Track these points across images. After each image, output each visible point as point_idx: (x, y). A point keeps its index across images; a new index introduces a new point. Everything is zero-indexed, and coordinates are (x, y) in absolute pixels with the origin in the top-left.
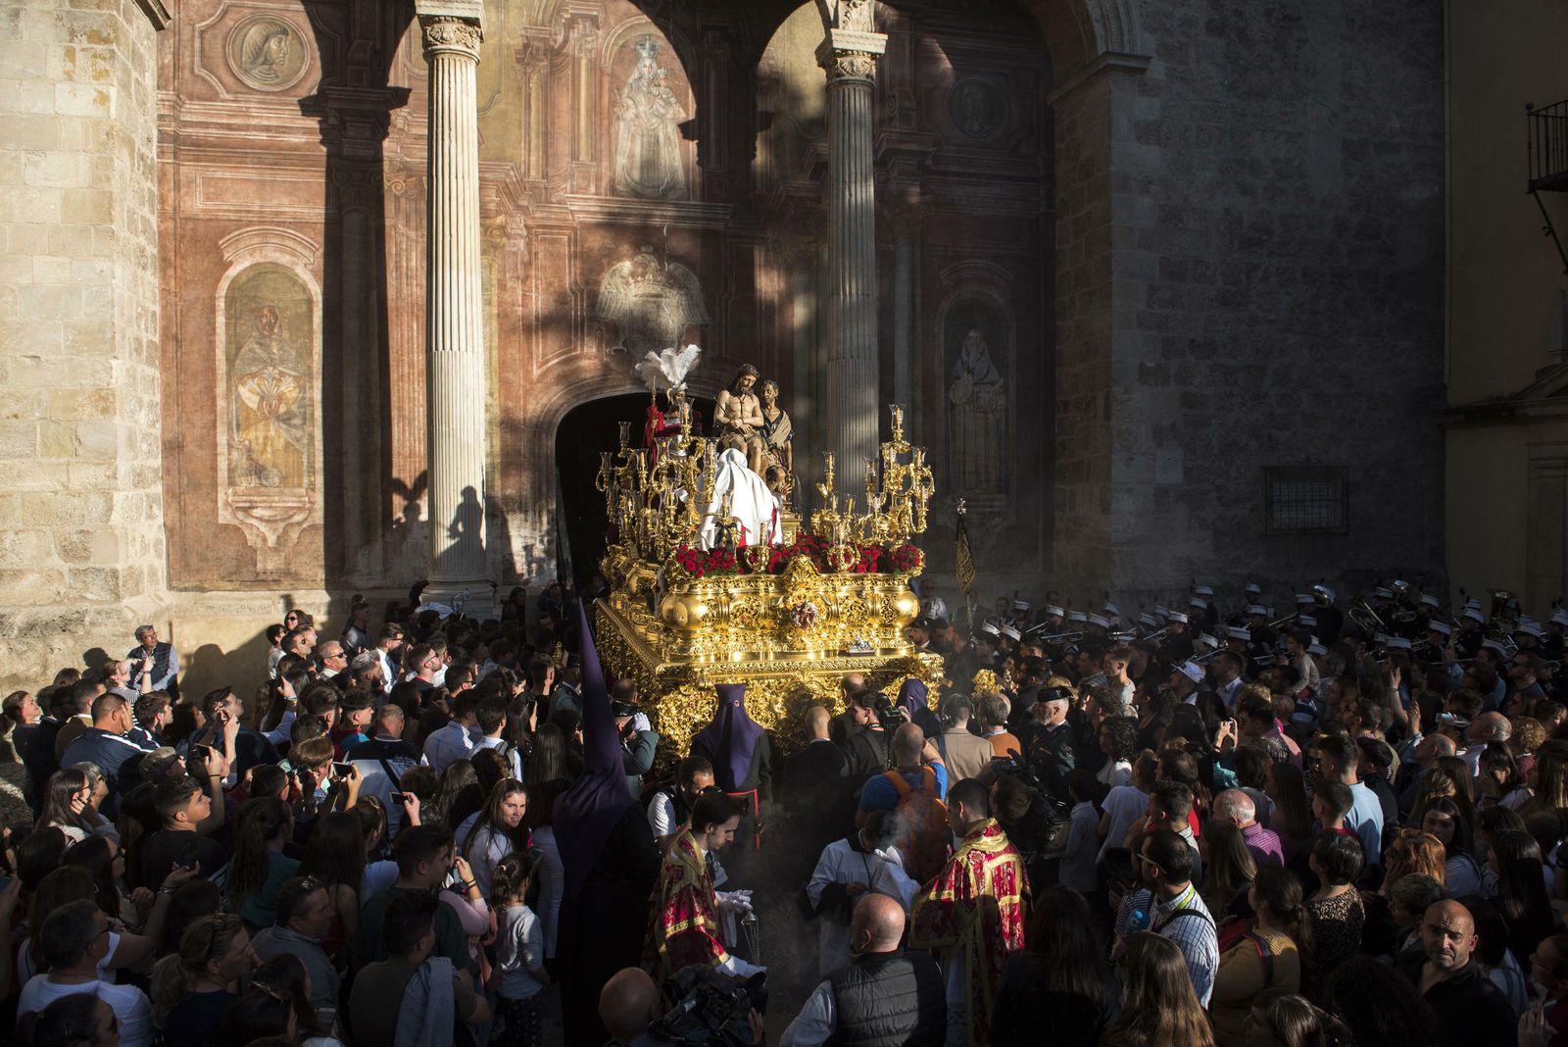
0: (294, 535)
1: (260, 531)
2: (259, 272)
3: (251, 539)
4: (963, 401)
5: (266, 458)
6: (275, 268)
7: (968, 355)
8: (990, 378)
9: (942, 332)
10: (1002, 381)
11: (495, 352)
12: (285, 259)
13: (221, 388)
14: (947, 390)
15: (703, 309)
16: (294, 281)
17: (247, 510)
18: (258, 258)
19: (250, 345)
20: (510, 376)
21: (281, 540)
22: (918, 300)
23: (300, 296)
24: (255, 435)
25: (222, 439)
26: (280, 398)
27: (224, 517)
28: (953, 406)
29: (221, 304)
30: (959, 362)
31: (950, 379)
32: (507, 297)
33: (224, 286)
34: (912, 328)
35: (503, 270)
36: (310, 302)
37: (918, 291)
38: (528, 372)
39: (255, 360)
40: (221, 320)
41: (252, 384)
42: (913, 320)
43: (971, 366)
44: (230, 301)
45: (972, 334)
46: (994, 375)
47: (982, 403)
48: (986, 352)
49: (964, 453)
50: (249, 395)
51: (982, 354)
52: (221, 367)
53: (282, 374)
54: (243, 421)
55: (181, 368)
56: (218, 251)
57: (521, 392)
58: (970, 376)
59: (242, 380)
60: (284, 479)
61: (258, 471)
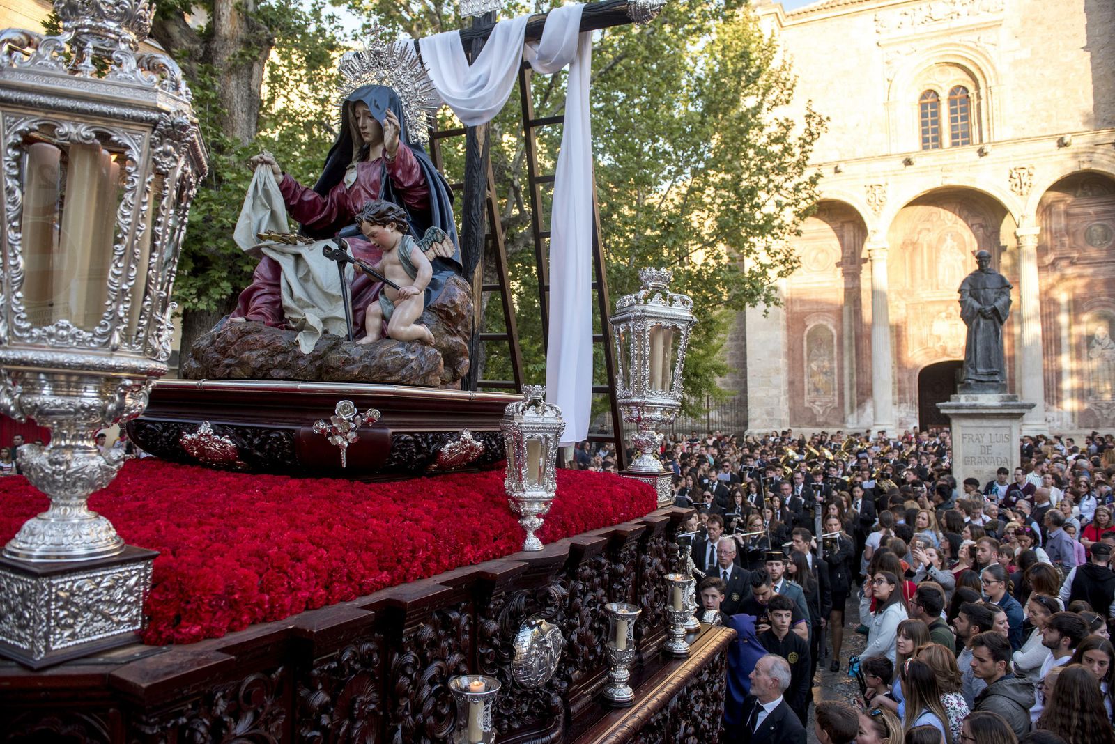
0: (828, 410)
1: (818, 409)
2: (817, 327)
3: (815, 412)
4: (1097, 356)
5: (819, 386)
6: (821, 326)
7: (1098, 337)
12: (825, 323)
13: (805, 364)
14: (1088, 352)
16: (827, 329)
17: (813, 402)
18: (816, 323)
19: (814, 351)
21: (824, 412)
23: (830, 335)
24: (816, 379)
25: (806, 380)
26: (824, 367)
27: (807, 405)
28: (1091, 359)
29: (805, 338)
30: (1094, 340)
31: (1090, 348)
33: (806, 333)
36: (832, 336)
39: (816, 355)
40: (805, 343)
41: (815, 363)
43: (1100, 342)
44: (808, 337)
45: (1100, 328)
47: (1107, 357)
49: (1098, 378)
50: (814, 366)
52: (806, 358)
53: (824, 359)
54: (812, 375)
55: (794, 359)
56: (804, 322)
58: (1100, 346)
59: (812, 361)
60: (825, 393)
61: (817, 390)
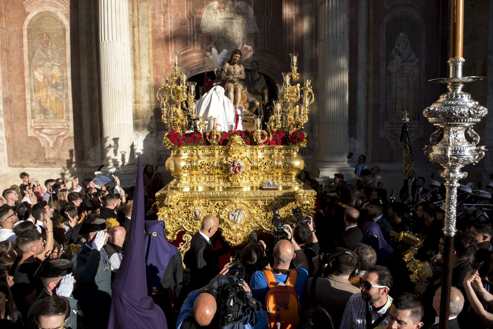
0: (61, 141)
1: (46, 140)
2: (42, 16)
3: (43, 143)
4: (396, 70)
5: (47, 105)
6: (48, 14)
7: (399, 46)
8: (411, 58)
9: (385, 34)
10: (417, 60)
11: (151, 51)
12: (52, 9)
13: (26, 73)
14: (387, 65)
15: (255, 25)
16: (57, 20)
17: (40, 130)
18: (41, 10)
19: (39, 52)
20: (158, 62)
21: (56, 143)
22: (371, 17)
23: (60, 27)
24: (42, 94)
25: (28, 97)
26: (52, 76)
27: (31, 133)
28: (390, 74)
29: (25, 33)
30: (394, 50)
31: (389, 59)
32: (156, 22)
33: (26, 23)
34: (368, 32)
35: (154, 9)
36: (64, 30)
37: (372, 12)
38: (167, 60)
39: (41, 59)
40: (25, 40)
41: (40, 70)
42: (368, 28)
43: (400, 52)
44: (29, 31)
45: (401, 34)
46: (413, 56)
47: (406, 72)
48: (409, 44)
49: (396, 98)
50: (39, 75)
51: (406, 45)
52: (26, 62)
53: (53, 65)
54: (36, 89)
55: (9, 64)
56: (23, 7)
57: (164, 70)
58: (400, 57)
59: (35, 68)
60: (56, 115)
61: (44, 111)
